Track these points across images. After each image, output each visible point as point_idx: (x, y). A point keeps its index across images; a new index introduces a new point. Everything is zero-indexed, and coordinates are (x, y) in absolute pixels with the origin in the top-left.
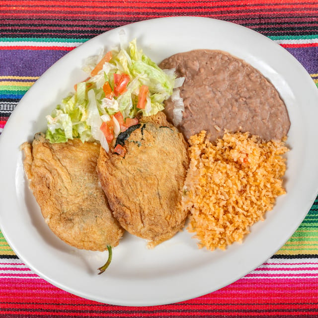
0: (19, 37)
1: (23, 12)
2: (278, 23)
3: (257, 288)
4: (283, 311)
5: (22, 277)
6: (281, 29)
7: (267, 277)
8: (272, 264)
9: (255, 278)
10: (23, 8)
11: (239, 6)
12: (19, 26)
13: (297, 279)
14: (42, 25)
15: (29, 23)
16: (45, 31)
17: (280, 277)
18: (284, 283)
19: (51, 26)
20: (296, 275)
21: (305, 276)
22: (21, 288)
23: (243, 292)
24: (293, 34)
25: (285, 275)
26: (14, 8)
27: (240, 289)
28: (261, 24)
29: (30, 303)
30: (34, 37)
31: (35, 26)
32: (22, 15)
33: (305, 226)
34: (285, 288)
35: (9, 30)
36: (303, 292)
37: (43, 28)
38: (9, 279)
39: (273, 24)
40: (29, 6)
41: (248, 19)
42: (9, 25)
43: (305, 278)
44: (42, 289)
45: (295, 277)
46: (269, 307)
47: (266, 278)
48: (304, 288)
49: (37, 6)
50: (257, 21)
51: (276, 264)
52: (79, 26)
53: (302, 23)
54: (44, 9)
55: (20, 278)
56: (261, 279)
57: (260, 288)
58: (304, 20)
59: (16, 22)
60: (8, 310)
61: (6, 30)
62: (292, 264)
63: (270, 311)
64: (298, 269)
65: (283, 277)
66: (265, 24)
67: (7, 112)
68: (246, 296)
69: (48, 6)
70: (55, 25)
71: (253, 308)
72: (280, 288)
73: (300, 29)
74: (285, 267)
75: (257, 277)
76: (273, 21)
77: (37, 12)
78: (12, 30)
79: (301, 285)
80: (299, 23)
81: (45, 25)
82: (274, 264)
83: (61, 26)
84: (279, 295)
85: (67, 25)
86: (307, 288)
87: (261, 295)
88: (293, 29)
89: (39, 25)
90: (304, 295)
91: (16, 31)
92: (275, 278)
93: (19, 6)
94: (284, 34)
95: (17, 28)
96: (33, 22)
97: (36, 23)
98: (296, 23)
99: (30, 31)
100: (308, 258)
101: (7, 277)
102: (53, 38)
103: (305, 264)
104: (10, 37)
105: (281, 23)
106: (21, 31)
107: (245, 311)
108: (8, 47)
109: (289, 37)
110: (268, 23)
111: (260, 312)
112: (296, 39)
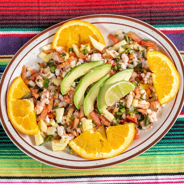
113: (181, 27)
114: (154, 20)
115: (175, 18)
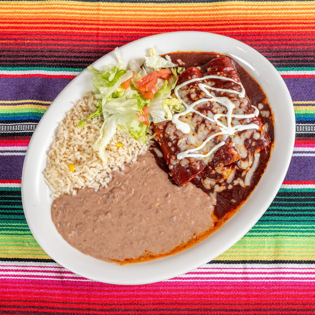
4: (260, 310)
5: (31, 278)
7: (246, 280)
8: (251, 269)
9: (236, 281)
10: (36, 42)
12: (32, 57)
14: (52, 56)
15: (41, 54)
16: (55, 61)
17: (258, 280)
19: (60, 57)
20: (272, 278)
22: (30, 288)
23: (226, 293)
25: (262, 279)
26: (28, 41)
27: (222, 291)
29: (38, 301)
30: (45, 66)
31: (46, 57)
32: (34, 48)
34: (262, 290)
35: (23, 60)
36: (278, 293)
37: (53, 59)
38: (20, 279)
40: (41, 40)
42: (23, 56)
43: (280, 281)
44: (48, 289)
45: (271, 281)
46: (247, 307)
48: (279, 290)
49: (48, 40)
51: (254, 268)
52: (84, 57)
53: (280, 57)
54: (55, 42)
55: (29, 278)
57: (240, 290)
59: (29, 54)
60: (19, 307)
61: (20, 61)
62: (269, 269)
63: (248, 310)
65: (261, 280)
67: (20, 131)
68: (228, 297)
70: (63, 57)
71: (233, 307)
74: (263, 271)
75: (238, 280)
77: (48, 45)
78: (26, 60)
79: (276, 288)
80: (277, 57)
81: (55, 57)
83: (68, 57)
84: (257, 296)
85: (74, 57)
86: (282, 290)
87: (241, 296)
89: (50, 57)
91: (29, 61)
92: (254, 281)
95: (29, 59)
97: (47, 54)
98: (274, 57)
99: (41, 61)
100: (283, 263)
101: (18, 278)
102: (61, 67)
103: (280, 268)
104: (24, 67)
107: (226, 310)
108: (22, 75)
111: (239, 311)
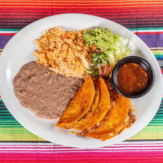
0: (14, 29)
1: (17, 15)
2: (146, 21)
3: (136, 156)
6: (148, 24)
11: (126, 12)
13: (156, 151)
18: (150, 154)
21: (160, 150)
24: (154, 27)
28: (138, 22)
33: (160, 125)
39: (144, 22)
41: (131, 19)
47: (140, 151)
50: (136, 20)
56: (138, 152)
58: (159, 20)
64: (156, 147)
66: (140, 21)
69: (29, 13)
72: (148, 156)
73: (157, 24)
76: (144, 20)
82: (145, 144)
88: (153, 24)
90: (159, 159)
93: (14, 12)
94: (149, 27)
96: (21, 21)
105: (148, 21)
106: (15, 25)
109: (151, 28)
110: (141, 21)
112: (155, 29)
113: (159, 29)
114: (139, 24)
115: (155, 23)
